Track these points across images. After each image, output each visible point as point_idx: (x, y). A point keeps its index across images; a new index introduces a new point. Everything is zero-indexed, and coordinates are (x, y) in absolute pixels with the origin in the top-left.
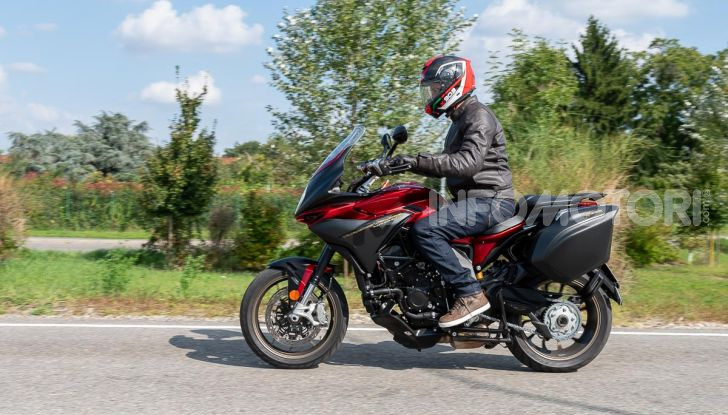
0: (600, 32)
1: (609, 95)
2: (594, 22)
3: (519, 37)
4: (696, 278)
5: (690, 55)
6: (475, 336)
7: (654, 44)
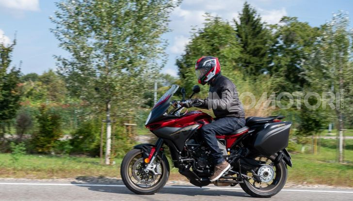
0: (251, 11)
1: (255, 50)
2: (247, 6)
3: (208, 18)
4: (307, 161)
5: (304, 27)
6: (227, 181)
7: (283, 20)
